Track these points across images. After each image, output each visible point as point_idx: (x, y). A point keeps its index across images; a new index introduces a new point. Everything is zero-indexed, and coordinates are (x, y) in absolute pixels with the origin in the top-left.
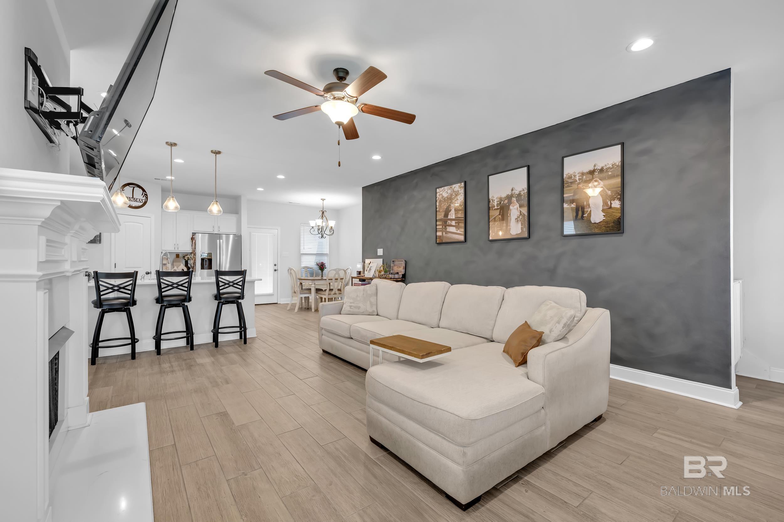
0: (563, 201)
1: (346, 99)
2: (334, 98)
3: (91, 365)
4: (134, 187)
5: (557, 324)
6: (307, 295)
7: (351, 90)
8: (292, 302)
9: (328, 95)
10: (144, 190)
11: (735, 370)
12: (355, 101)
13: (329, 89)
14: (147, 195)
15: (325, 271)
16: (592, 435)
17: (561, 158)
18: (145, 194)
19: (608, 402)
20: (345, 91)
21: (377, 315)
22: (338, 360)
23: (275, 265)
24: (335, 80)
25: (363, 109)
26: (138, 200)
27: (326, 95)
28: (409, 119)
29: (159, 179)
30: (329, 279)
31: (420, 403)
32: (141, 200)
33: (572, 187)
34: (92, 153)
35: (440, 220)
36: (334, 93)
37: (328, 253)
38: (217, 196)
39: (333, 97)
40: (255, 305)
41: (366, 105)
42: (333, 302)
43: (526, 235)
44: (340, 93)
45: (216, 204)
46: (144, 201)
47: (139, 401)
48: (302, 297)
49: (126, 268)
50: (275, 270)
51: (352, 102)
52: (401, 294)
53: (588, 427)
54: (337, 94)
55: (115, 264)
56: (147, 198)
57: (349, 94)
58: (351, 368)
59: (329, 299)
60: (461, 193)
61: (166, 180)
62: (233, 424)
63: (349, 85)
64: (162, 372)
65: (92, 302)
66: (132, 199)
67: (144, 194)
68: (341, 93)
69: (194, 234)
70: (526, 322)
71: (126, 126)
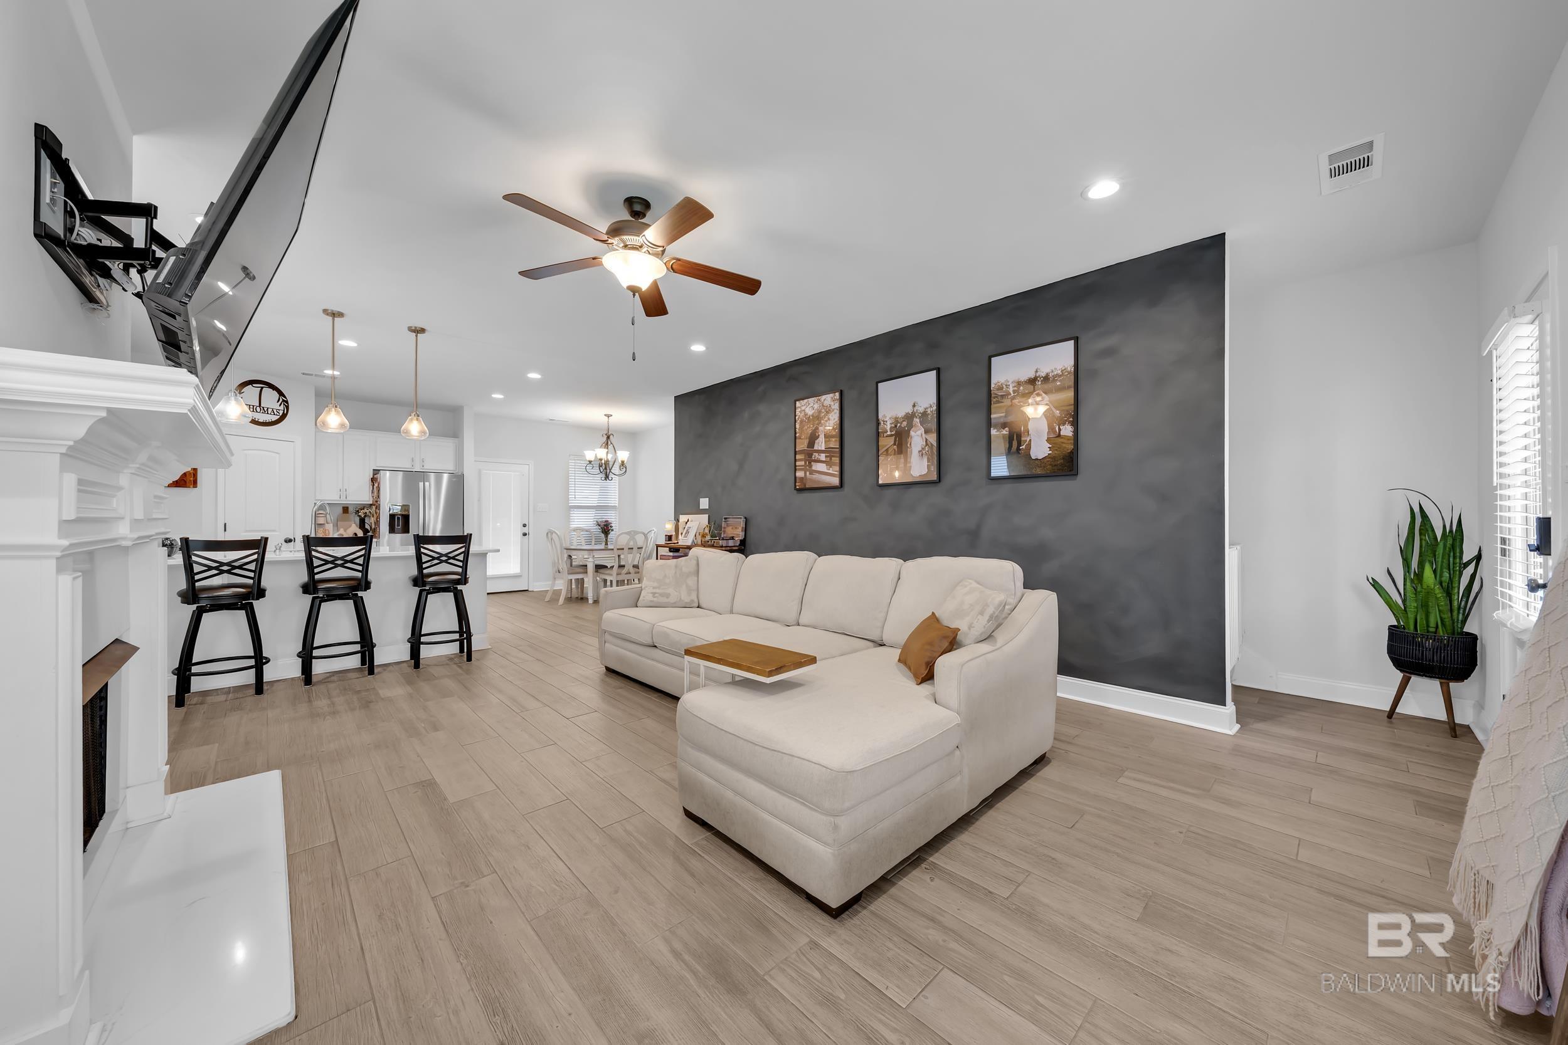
0: (989, 424)
1: (645, 249)
2: (626, 246)
3: (176, 706)
4: (262, 388)
5: (980, 616)
6: (580, 576)
7: (653, 234)
8: (555, 588)
9: (615, 241)
10: (281, 393)
11: (1231, 678)
12: (660, 253)
13: (616, 230)
14: (287, 402)
15: (612, 535)
16: (1031, 785)
17: (987, 358)
18: (283, 400)
19: (1055, 733)
20: (644, 235)
21: (698, 607)
22: (632, 684)
23: (524, 526)
24: (626, 216)
25: (674, 266)
26: (270, 410)
27: (610, 241)
28: (750, 286)
29: (312, 375)
30: (618, 549)
31: (765, 750)
32: (275, 411)
33: (1003, 402)
34: (175, 324)
35: (802, 452)
36: (624, 237)
37: (617, 505)
38: (416, 407)
39: (622, 245)
40: (488, 594)
41: (679, 260)
42: (626, 587)
43: (934, 477)
44: (635, 238)
45: (417, 419)
46: (281, 412)
47: (268, 768)
48: (571, 580)
49: (247, 531)
50: (525, 534)
51: (656, 255)
52: (738, 571)
53: (1025, 774)
54: (630, 239)
55: (225, 524)
56: (287, 407)
57: (650, 241)
58: (654, 697)
59: (617, 581)
60: (834, 409)
61: (324, 376)
62: (445, 800)
63: (649, 226)
64: (314, 715)
65: (177, 594)
66: (258, 409)
67: (281, 400)
68: (637, 238)
69: (376, 472)
70: (933, 613)
71: (244, 278)
